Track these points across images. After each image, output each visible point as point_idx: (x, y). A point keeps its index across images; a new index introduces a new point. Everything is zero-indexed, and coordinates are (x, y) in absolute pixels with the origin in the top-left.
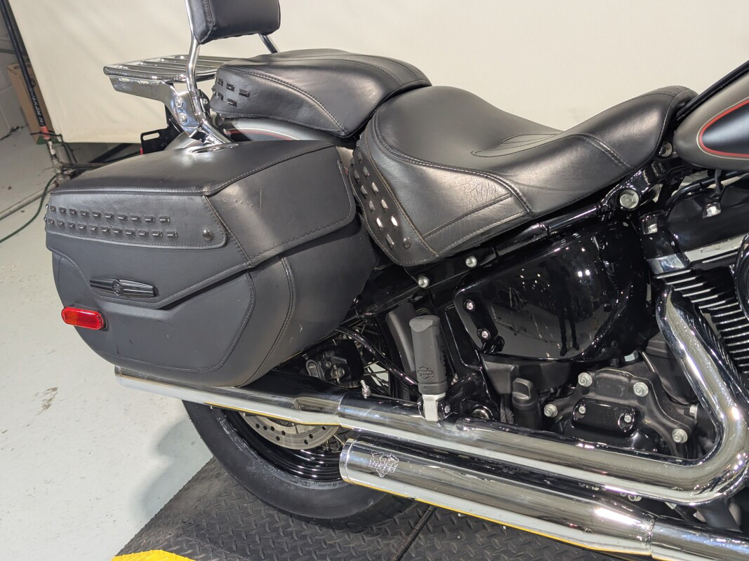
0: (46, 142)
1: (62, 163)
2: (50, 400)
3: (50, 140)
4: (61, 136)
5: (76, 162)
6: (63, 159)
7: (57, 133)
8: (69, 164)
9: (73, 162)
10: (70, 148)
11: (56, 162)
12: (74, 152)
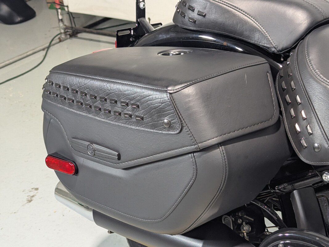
0: (57, 9)
1: (65, 25)
2: (33, 196)
3: (60, 8)
4: (67, 6)
5: (75, 26)
6: (67, 23)
7: (65, 4)
8: (71, 27)
9: (74, 26)
10: (72, 16)
11: (61, 25)
12: (75, 19)
